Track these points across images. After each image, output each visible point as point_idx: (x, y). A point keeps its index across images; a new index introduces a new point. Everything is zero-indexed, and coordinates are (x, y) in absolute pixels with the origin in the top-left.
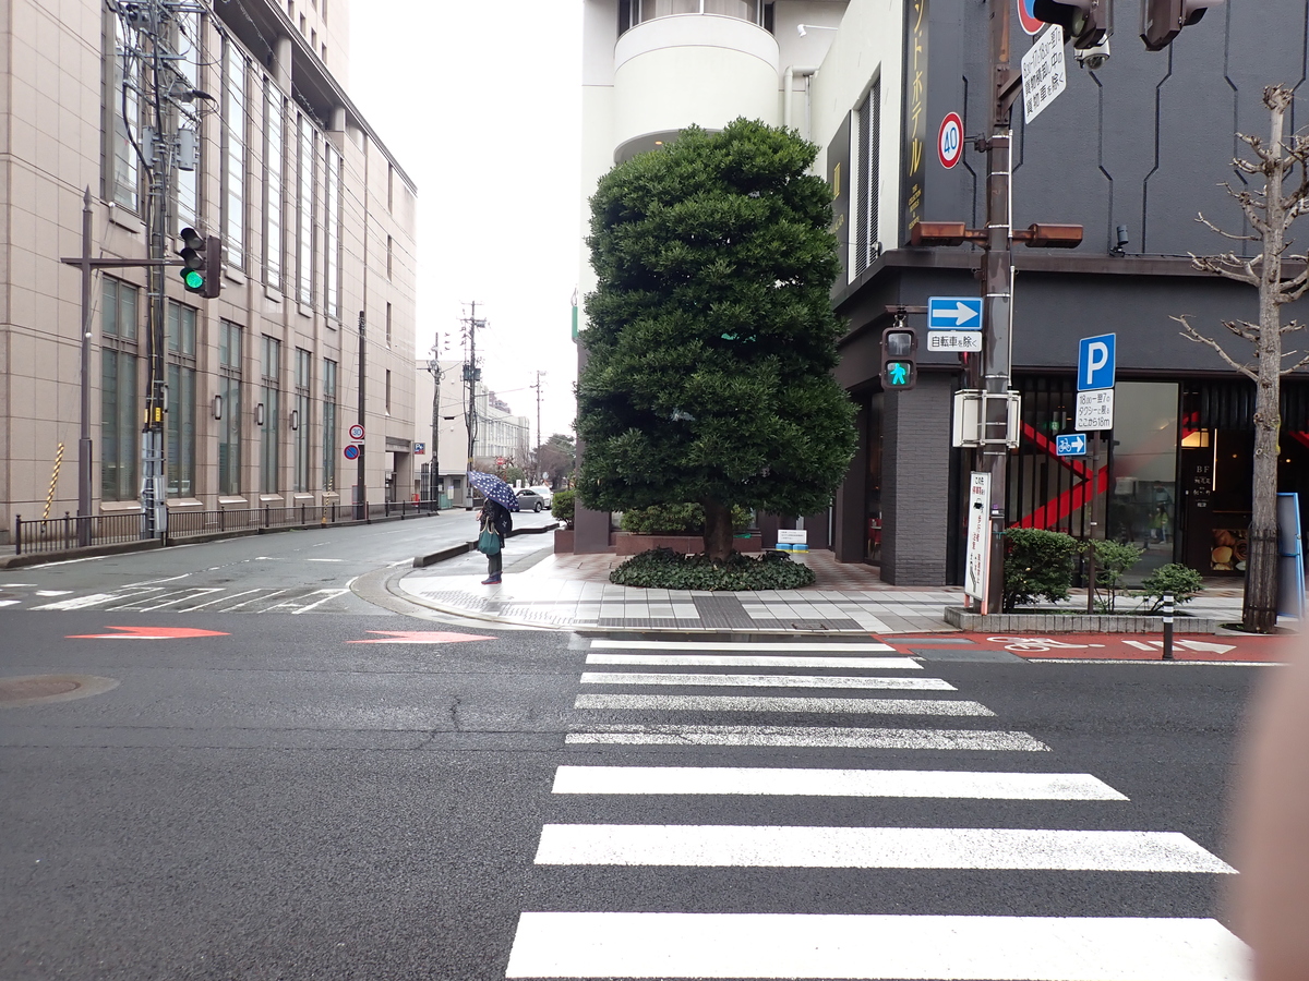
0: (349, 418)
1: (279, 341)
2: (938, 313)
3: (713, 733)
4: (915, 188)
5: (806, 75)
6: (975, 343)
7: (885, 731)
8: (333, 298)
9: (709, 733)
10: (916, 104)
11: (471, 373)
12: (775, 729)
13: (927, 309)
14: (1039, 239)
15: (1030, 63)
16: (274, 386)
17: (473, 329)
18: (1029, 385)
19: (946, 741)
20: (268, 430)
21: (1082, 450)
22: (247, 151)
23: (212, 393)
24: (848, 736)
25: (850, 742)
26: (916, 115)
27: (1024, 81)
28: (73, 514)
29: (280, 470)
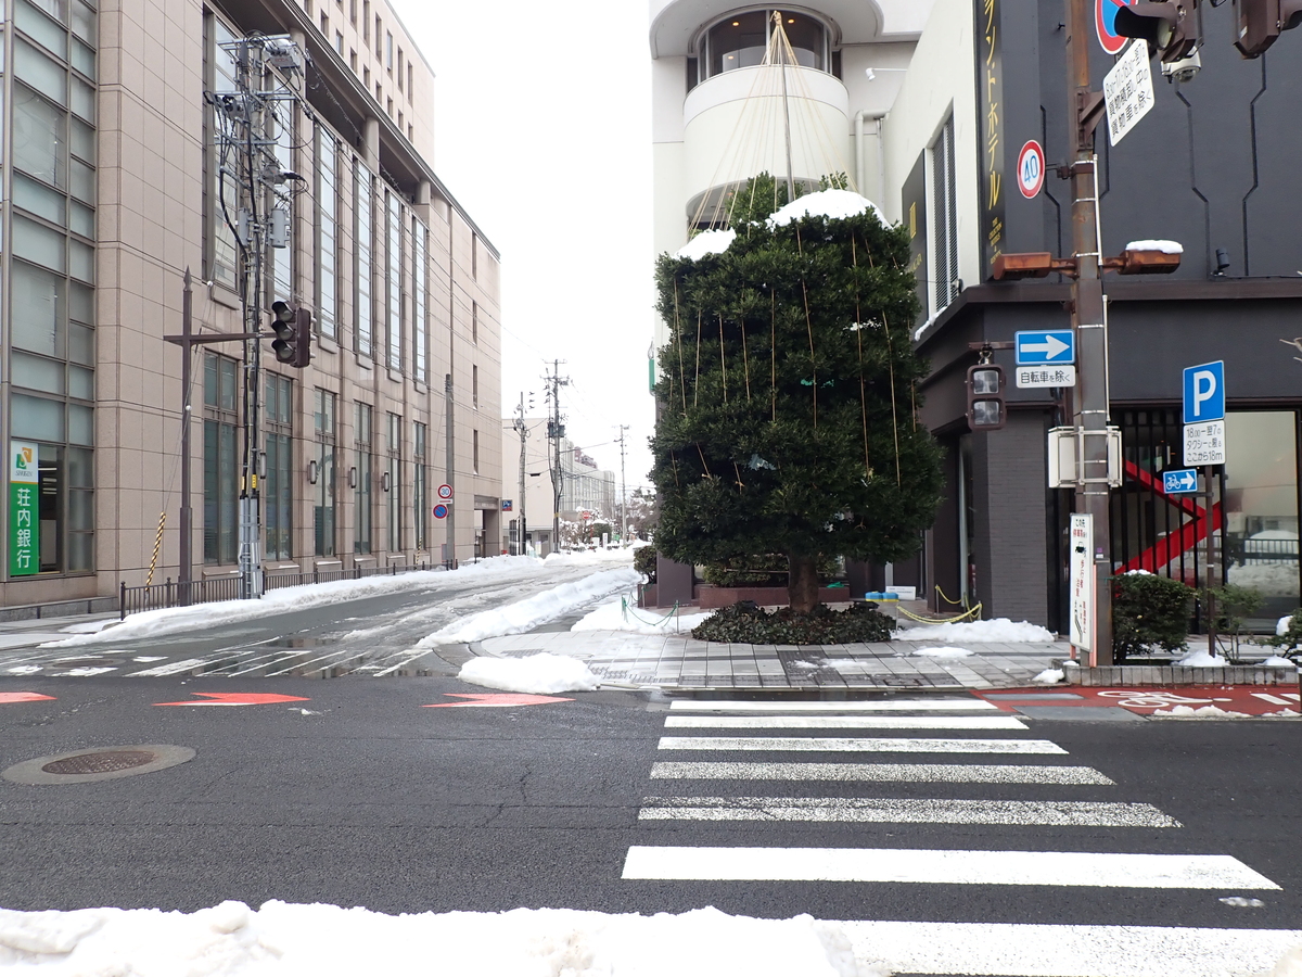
0: (438, 478)
1: (371, 406)
2: (1026, 348)
3: (798, 807)
4: (995, 222)
5: (877, 118)
6: (1068, 376)
7: (989, 804)
8: (421, 362)
9: (794, 806)
10: (992, 136)
11: (555, 429)
12: (866, 802)
13: (1014, 344)
14: (1133, 266)
15: (1112, 83)
16: (368, 450)
17: (556, 386)
18: (1129, 419)
19: (1060, 815)
20: (360, 493)
21: (1193, 487)
22: (338, 227)
23: (308, 459)
24: (947, 809)
25: (951, 817)
26: (993, 148)
27: (1107, 102)
28: (175, 580)
29: (373, 531)
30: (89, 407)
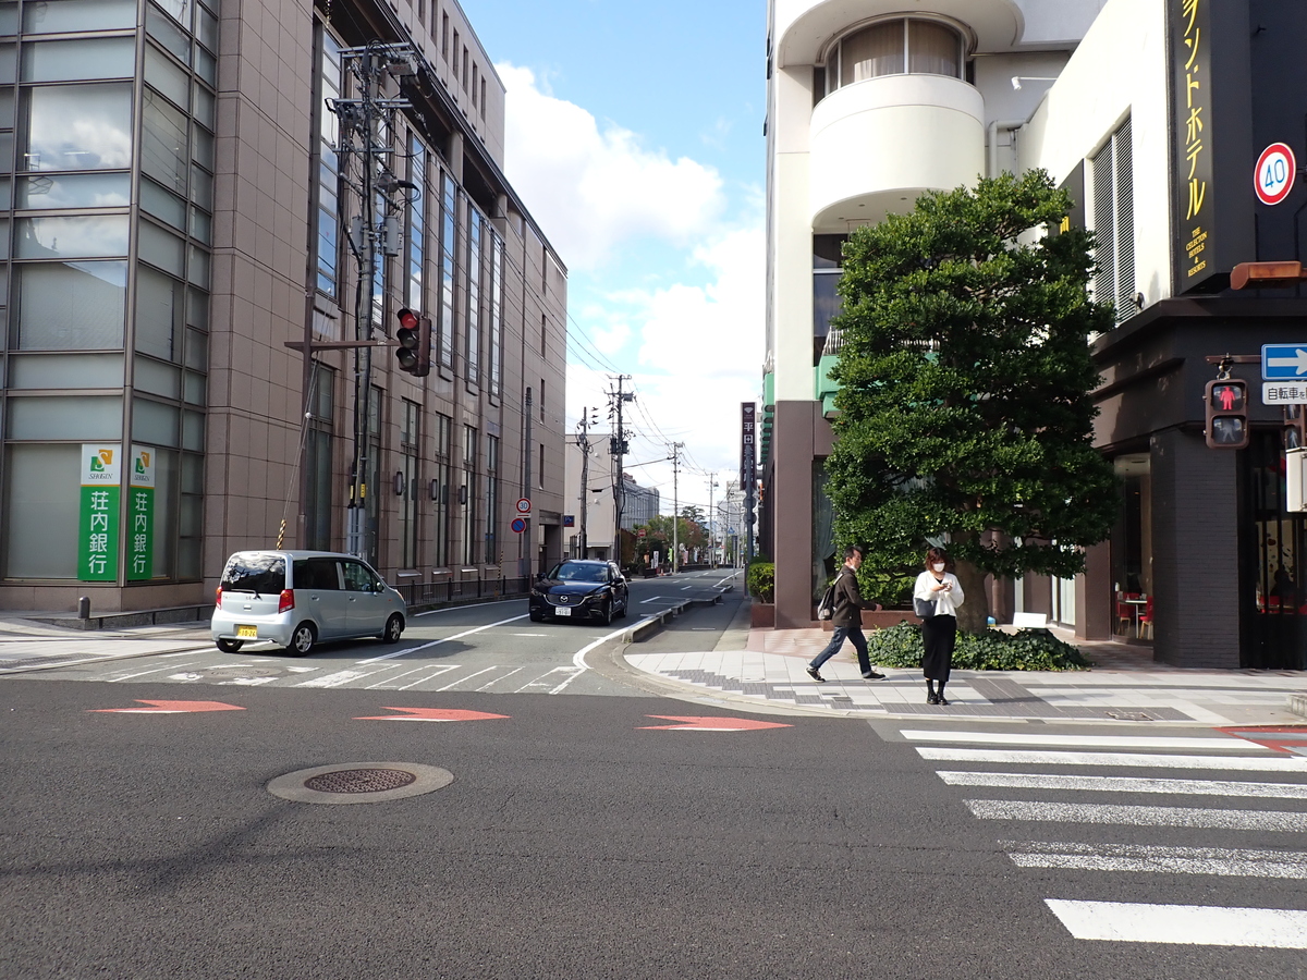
0: (510, 493)
1: (450, 418)
2: (1274, 362)
3: (1184, 857)
4: (1196, 231)
5: (1012, 129)
8: (495, 377)
9: (1180, 857)
10: (1191, 143)
11: (619, 446)
12: (1255, 854)
13: (1260, 358)
17: (620, 402)
20: (439, 505)
23: (394, 470)
26: (1194, 155)
30: (201, 412)
